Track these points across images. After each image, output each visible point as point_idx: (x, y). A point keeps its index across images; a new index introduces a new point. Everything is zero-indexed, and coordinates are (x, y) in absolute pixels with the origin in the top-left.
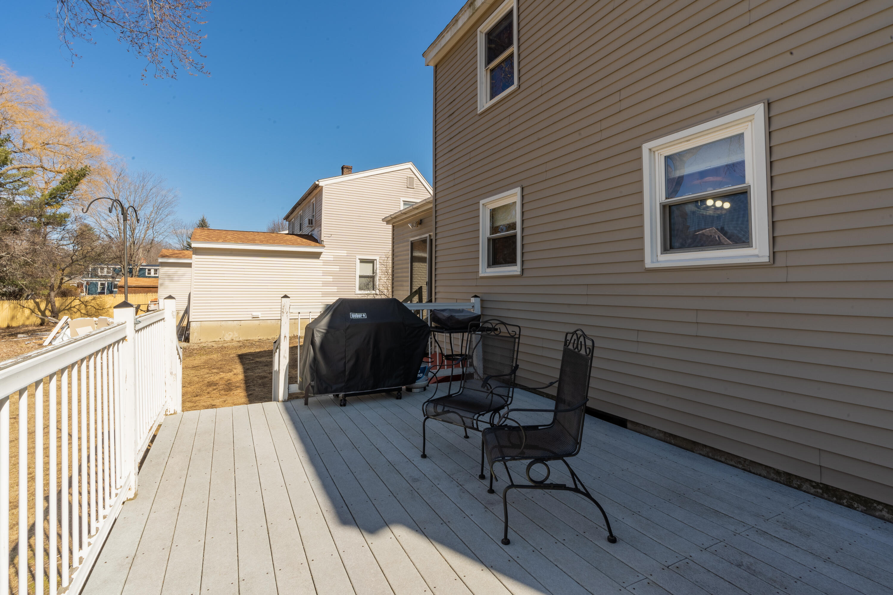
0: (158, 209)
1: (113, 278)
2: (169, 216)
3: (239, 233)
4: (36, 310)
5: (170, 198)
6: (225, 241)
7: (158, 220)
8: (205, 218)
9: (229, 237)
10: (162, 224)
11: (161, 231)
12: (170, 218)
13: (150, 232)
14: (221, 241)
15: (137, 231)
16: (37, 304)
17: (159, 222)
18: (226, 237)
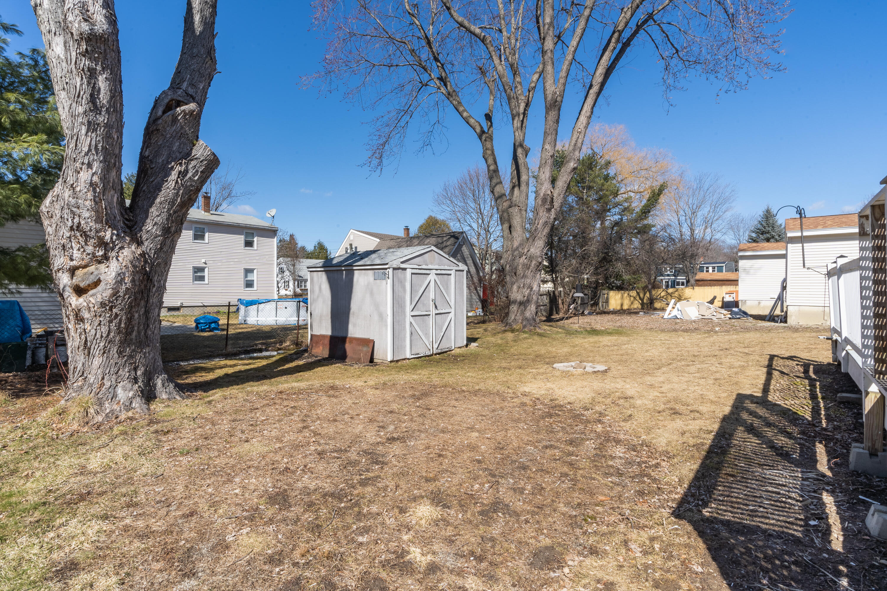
0: (715, 207)
1: (674, 275)
2: (727, 213)
3: (840, 217)
4: (638, 298)
5: (727, 194)
6: (825, 227)
7: (715, 218)
8: (770, 207)
9: (829, 223)
10: (720, 221)
11: (719, 229)
12: (728, 214)
13: (709, 230)
14: (820, 227)
15: (696, 232)
16: (638, 294)
17: (717, 219)
18: (825, 223)
